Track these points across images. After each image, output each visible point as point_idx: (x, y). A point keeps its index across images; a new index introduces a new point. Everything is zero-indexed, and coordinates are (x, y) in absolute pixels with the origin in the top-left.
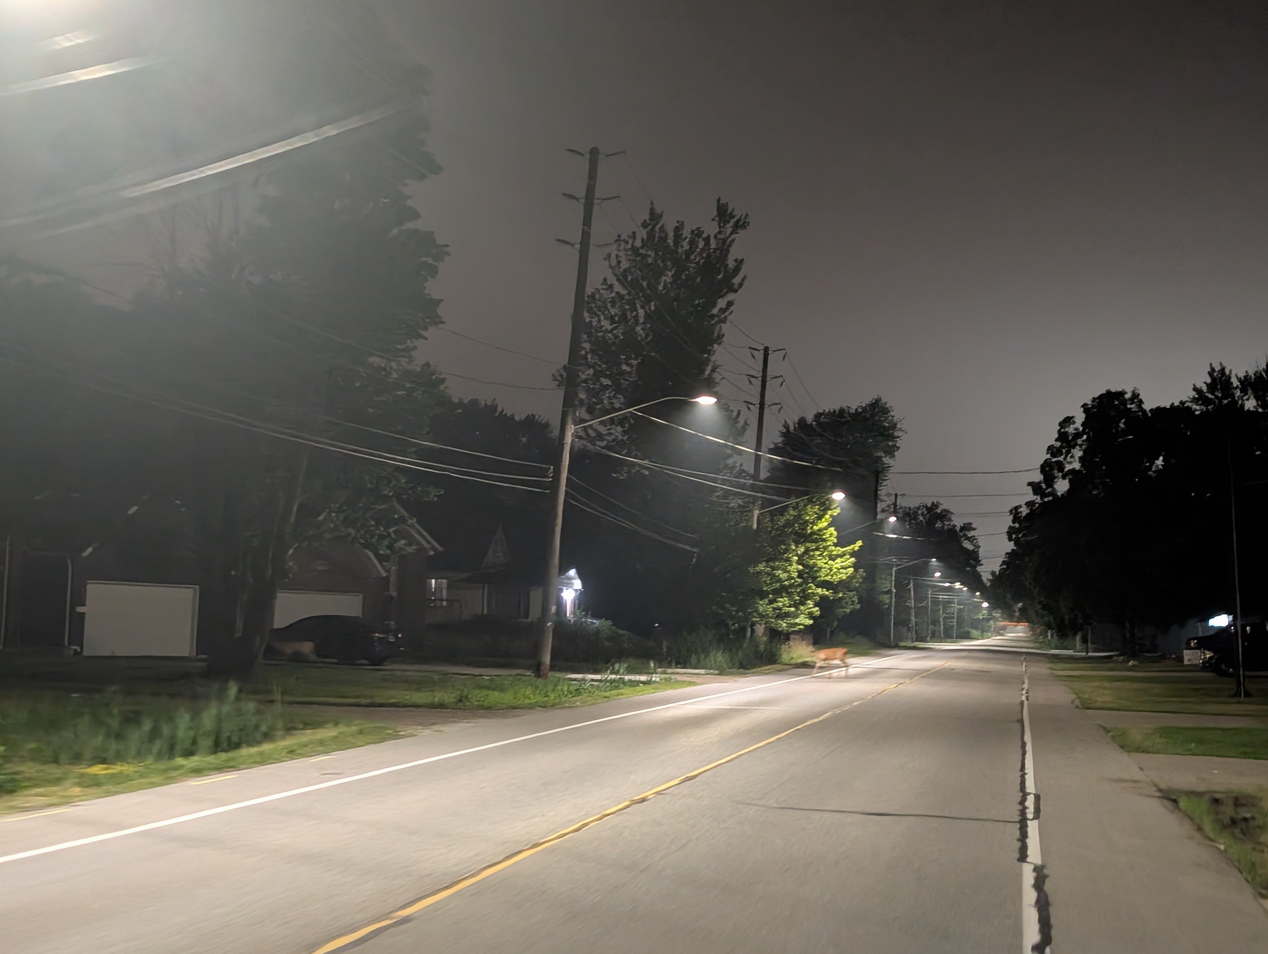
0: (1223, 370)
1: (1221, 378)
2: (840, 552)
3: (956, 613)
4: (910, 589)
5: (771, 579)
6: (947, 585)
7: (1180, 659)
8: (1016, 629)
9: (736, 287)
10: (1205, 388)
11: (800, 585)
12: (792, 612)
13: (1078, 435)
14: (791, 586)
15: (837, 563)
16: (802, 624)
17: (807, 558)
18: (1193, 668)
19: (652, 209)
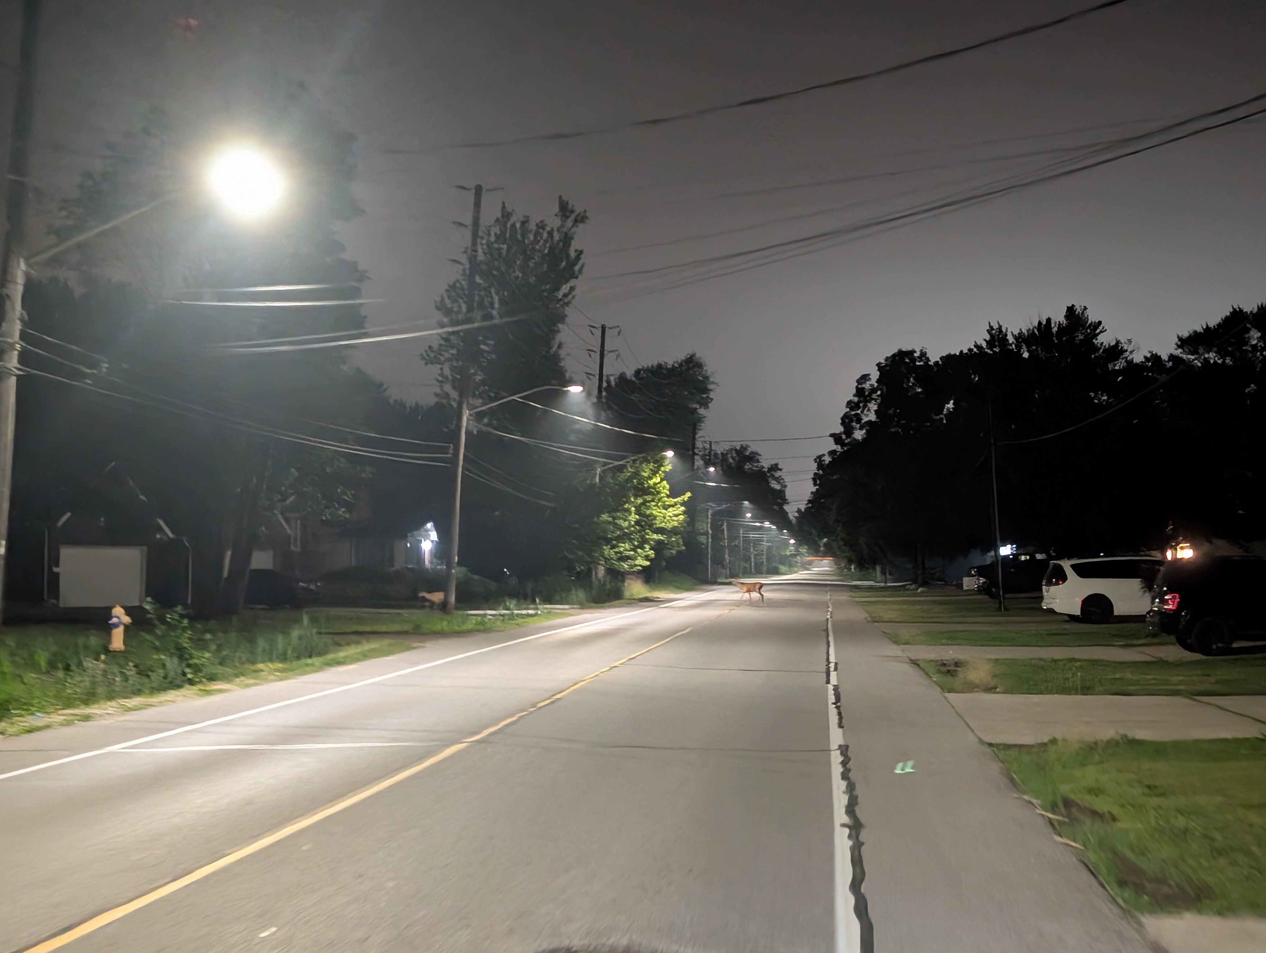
0: (1000, 327)
1: (998, 335)
2: (672, 502)
3: (765, 550)
4: (723, 529)
5: (614, 527)
6: (757, 524)
7: (960, 586)
8: (822, 563)
9: (577, 273)
10: (984, 345)
11: (638, 532)
12: (632, 555)
13: (873, 390)
14: (631, 533)
15: (670, 512)
16: (640, 566)
17: (644, 508)
18: (969, 592)
19: (504, 207)
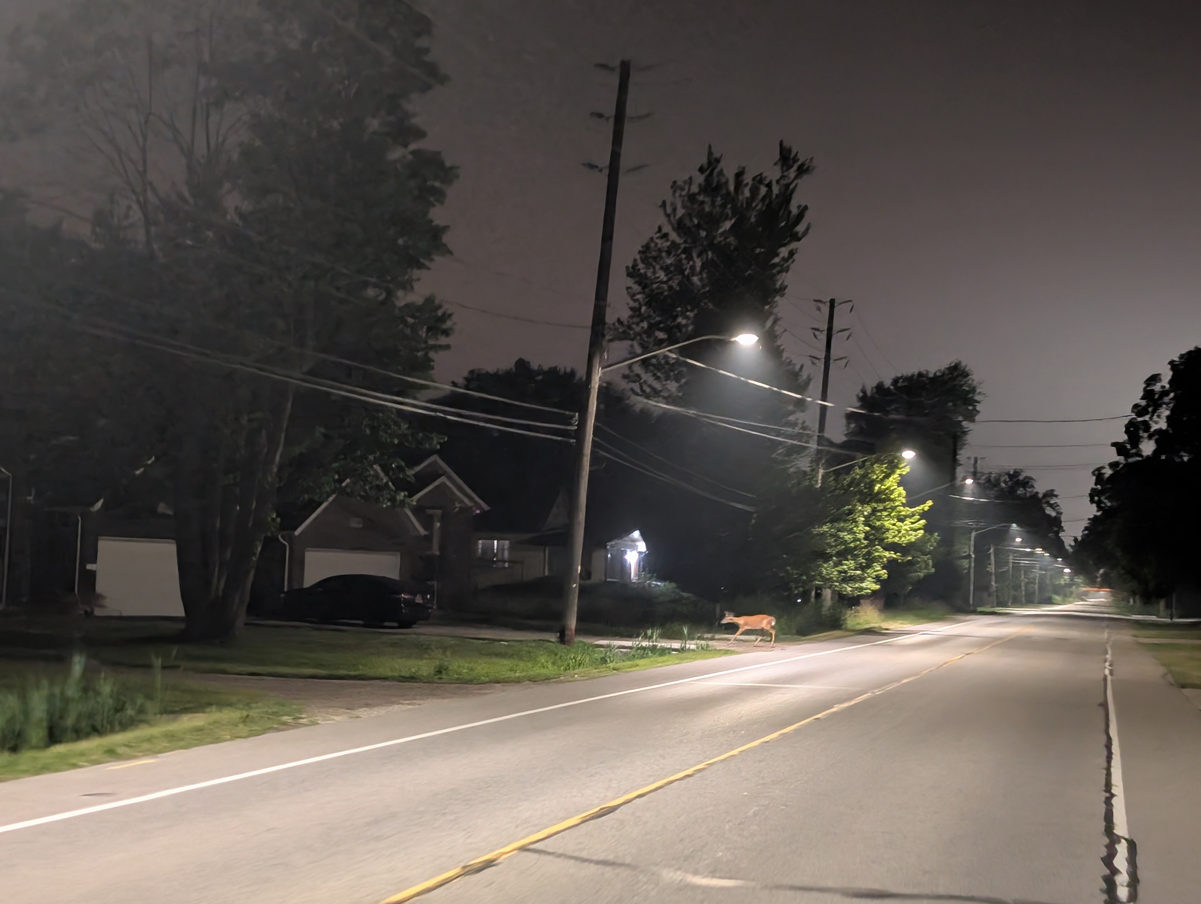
2: (908, 513)
3: (1037, 579)
4: (990, 555)
5: (835, 541)
6: (1028, 550)
8: (1098, 594)
9: (800, 235)
11: (866, 547)
12: (858, 575)
13: (1164, 393)
14: (855, 548)
15: (906, 525)
16: (869, 589)
17: (875, 519)
19: (710, 153)
